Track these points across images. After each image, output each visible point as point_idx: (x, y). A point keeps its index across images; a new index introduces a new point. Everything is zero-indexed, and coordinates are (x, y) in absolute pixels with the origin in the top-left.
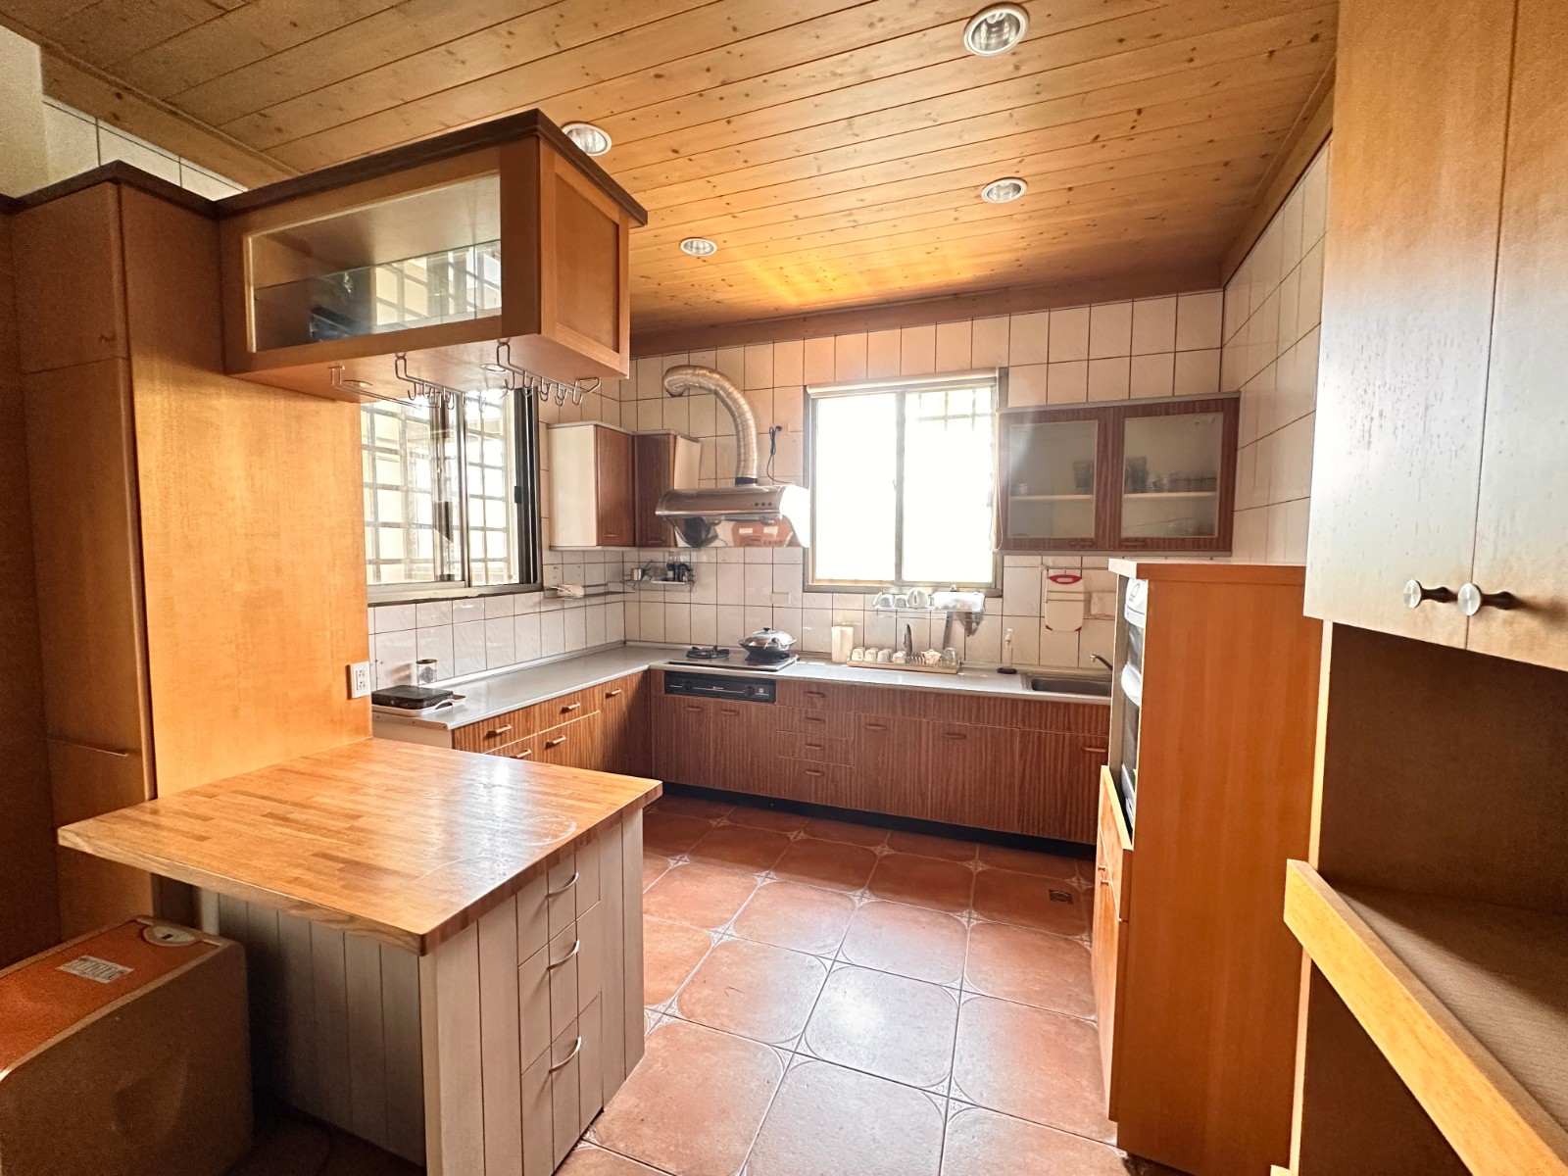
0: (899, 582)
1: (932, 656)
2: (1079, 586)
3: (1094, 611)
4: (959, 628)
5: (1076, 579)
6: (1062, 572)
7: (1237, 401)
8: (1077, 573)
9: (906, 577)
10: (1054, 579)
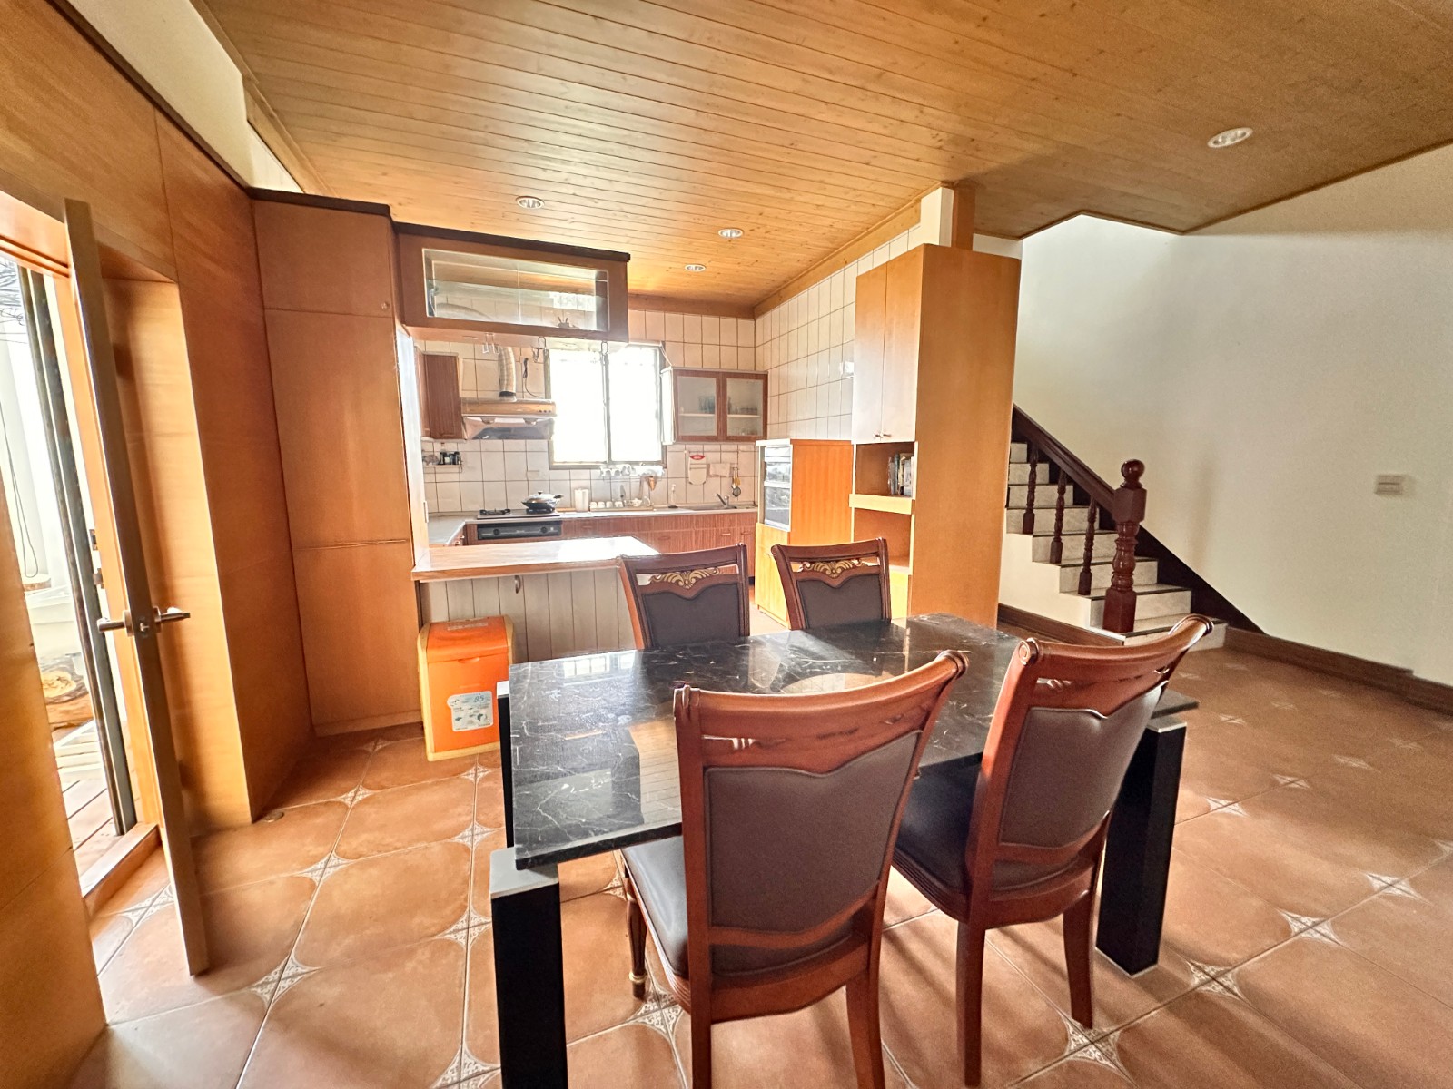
0: (610, 462)
1: (637, 502)
2: (704, 461)
3: (711, 473)
4: (646, 485)
5: (702, 457)
6: (695, 454)
7: (767, 375)
8: (701, 454)
9: (613, 459)
10: (692, 457)
